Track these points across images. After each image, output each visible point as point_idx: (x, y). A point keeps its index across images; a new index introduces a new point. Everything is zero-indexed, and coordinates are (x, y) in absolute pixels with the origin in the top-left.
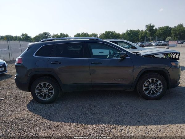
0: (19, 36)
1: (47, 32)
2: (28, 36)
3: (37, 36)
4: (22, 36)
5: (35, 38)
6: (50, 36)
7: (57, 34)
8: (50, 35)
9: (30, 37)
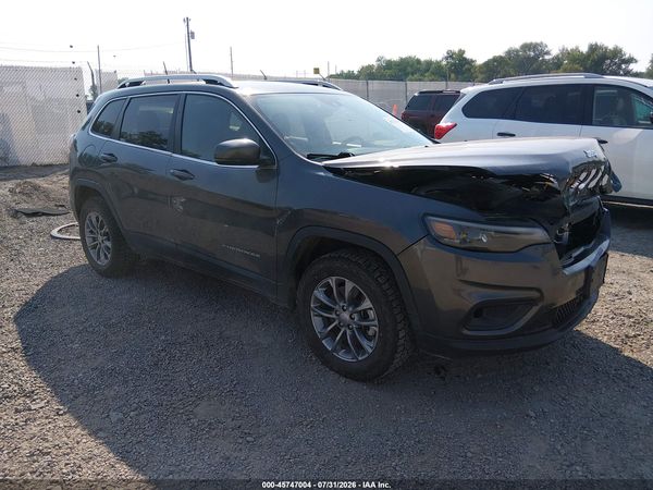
0: (439, 59)
1: (539, 42)
2: (465, 59)
3: (495, 59)
4: (447, 58)
5: (487, 64)
6: (547, 57)
7: (577, 48)
8: (548, 53)
9: (472, 61)
